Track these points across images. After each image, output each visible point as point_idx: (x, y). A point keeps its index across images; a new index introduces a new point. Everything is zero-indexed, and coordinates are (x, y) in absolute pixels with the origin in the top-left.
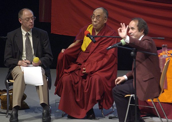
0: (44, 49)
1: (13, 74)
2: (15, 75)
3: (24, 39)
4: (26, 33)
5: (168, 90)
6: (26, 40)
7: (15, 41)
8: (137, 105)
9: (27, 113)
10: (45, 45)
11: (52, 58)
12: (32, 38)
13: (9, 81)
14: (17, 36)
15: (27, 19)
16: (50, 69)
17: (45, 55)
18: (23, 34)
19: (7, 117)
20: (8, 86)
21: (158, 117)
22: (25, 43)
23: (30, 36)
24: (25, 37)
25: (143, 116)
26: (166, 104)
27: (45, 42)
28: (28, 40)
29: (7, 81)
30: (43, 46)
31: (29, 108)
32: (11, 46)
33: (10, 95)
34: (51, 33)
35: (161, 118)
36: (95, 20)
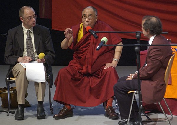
0: (46, 46)
1: (14, 71)
2: (16, 72)
3: (25, 36)
4: (27, 30)
5: (172, 85)
6: (27, 38)
7: (16, 38)
8: (141, 101)
9: (28, 111)
10: (46, 42)
11: (55, 55)
12: (33, 35)
13: (9, 79)
14: (18, 34)
15: (29, 18)
16: (52, 66)
17: (48, 53)
18: (24, 31)
19: (8, 116)
20: (9, 84)
21: (162, 113)
22: (27, 40)
23: (32, 34)
24: (26, 35)
25: (147, 112)
26: (171, 100)
27: (47, 39)
28: (29, 38)
29: (8, 79)
30: (45, 43)
31: (31, 106)
32: (12, 44)
33: (10, 93)
34: (52, 29)
35: (166, 114)
36: (87, 20)
